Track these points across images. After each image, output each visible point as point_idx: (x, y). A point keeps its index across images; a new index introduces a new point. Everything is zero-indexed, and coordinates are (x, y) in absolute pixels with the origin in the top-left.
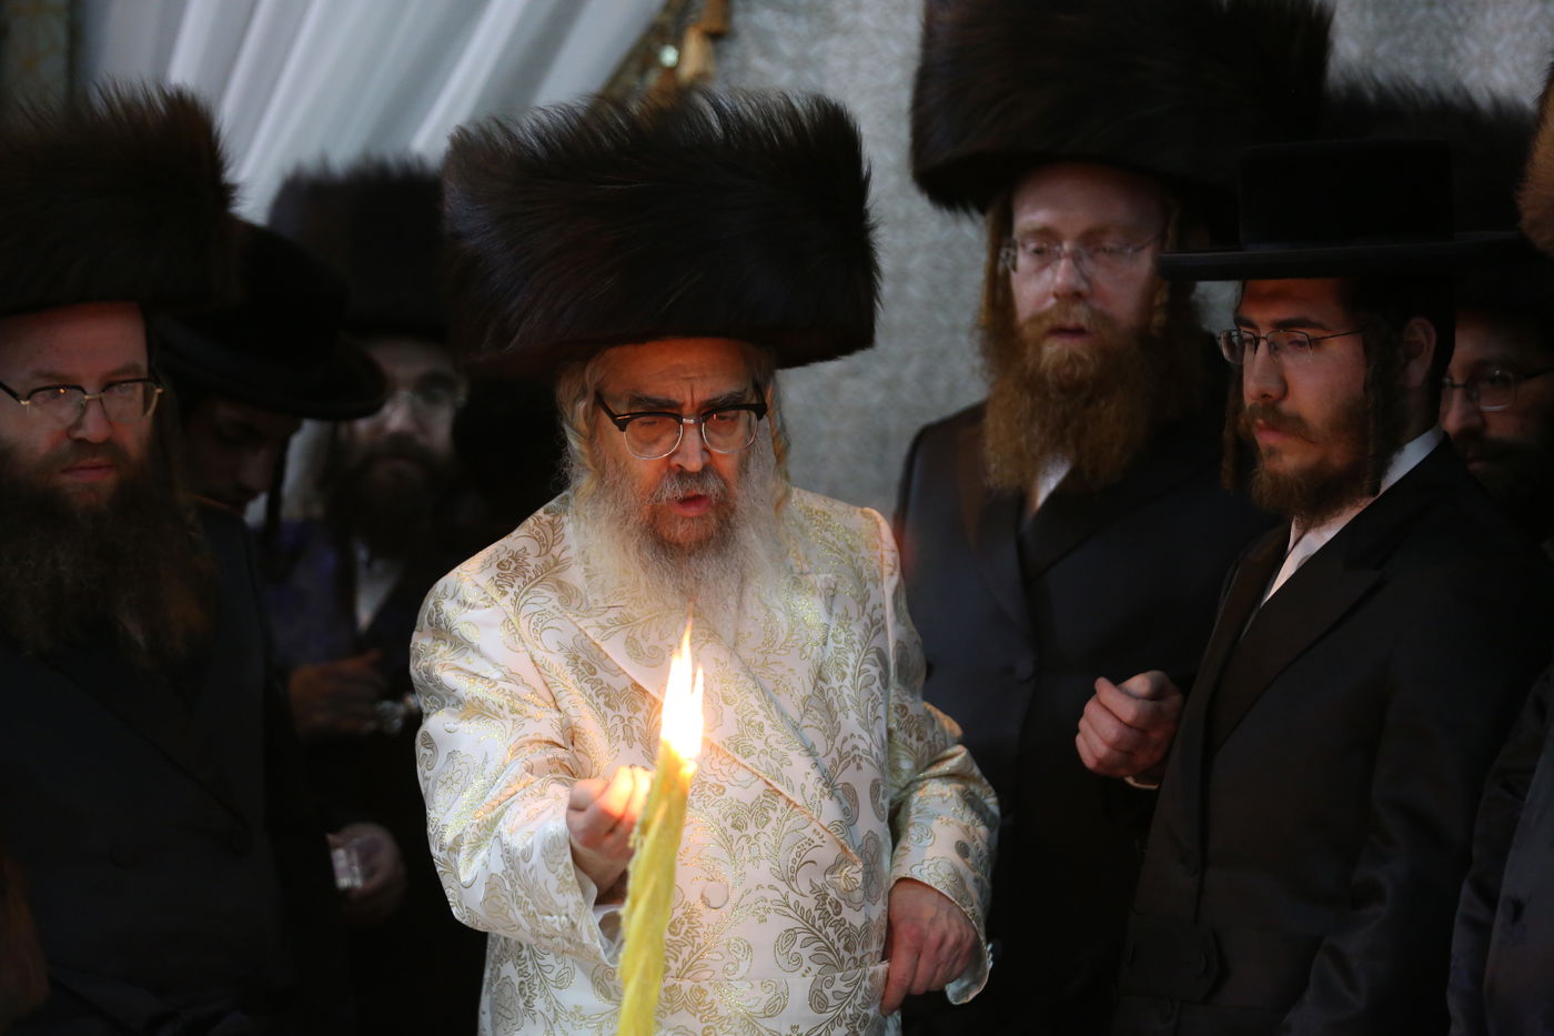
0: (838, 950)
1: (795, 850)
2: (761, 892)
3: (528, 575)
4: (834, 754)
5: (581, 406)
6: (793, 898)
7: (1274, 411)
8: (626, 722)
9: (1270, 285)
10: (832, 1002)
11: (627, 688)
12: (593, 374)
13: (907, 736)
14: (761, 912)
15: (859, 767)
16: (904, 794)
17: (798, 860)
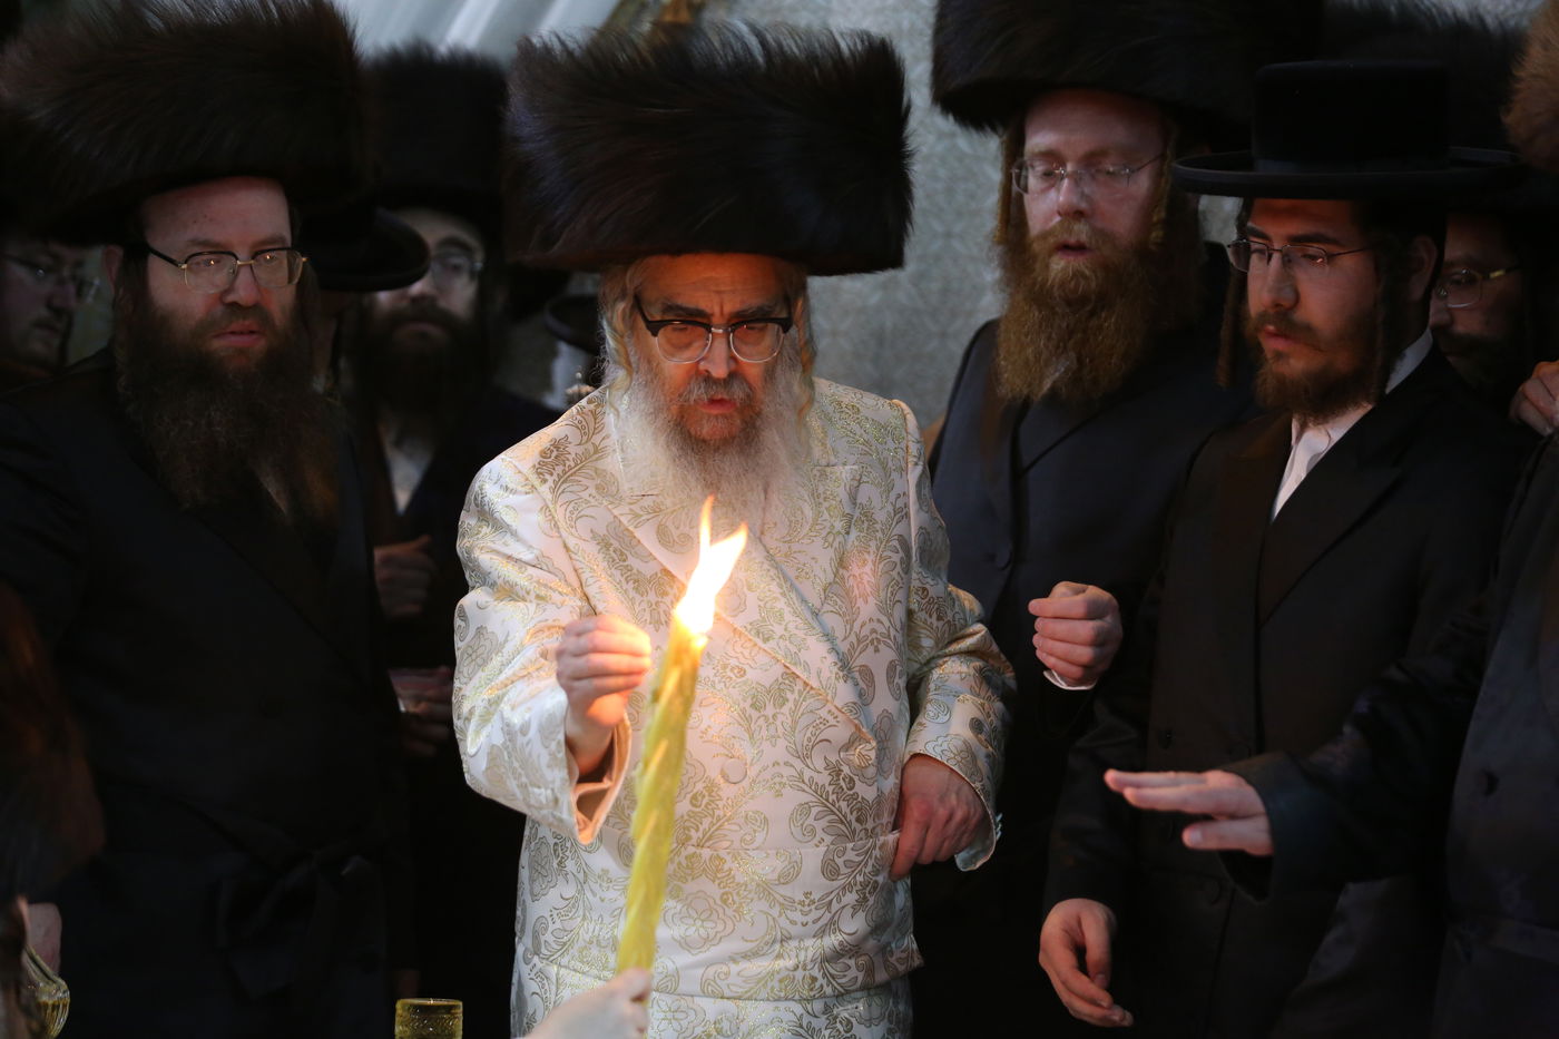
0: (850, 823)
1: (811, 729)
2: (777, 769)
3: (568, 463)
4: (853, 638)
5: (621, 306)
6: (807, 774)
7: (1285, 316)
8: (654, 606)
9: (1283, 203)
10: (844, 870)
11: (656, 574)
12: (633, 278)
13: (927, 617)
14: (777, 787)
15: (877, 650)
16: (926, 669)
17: (813, 739)
